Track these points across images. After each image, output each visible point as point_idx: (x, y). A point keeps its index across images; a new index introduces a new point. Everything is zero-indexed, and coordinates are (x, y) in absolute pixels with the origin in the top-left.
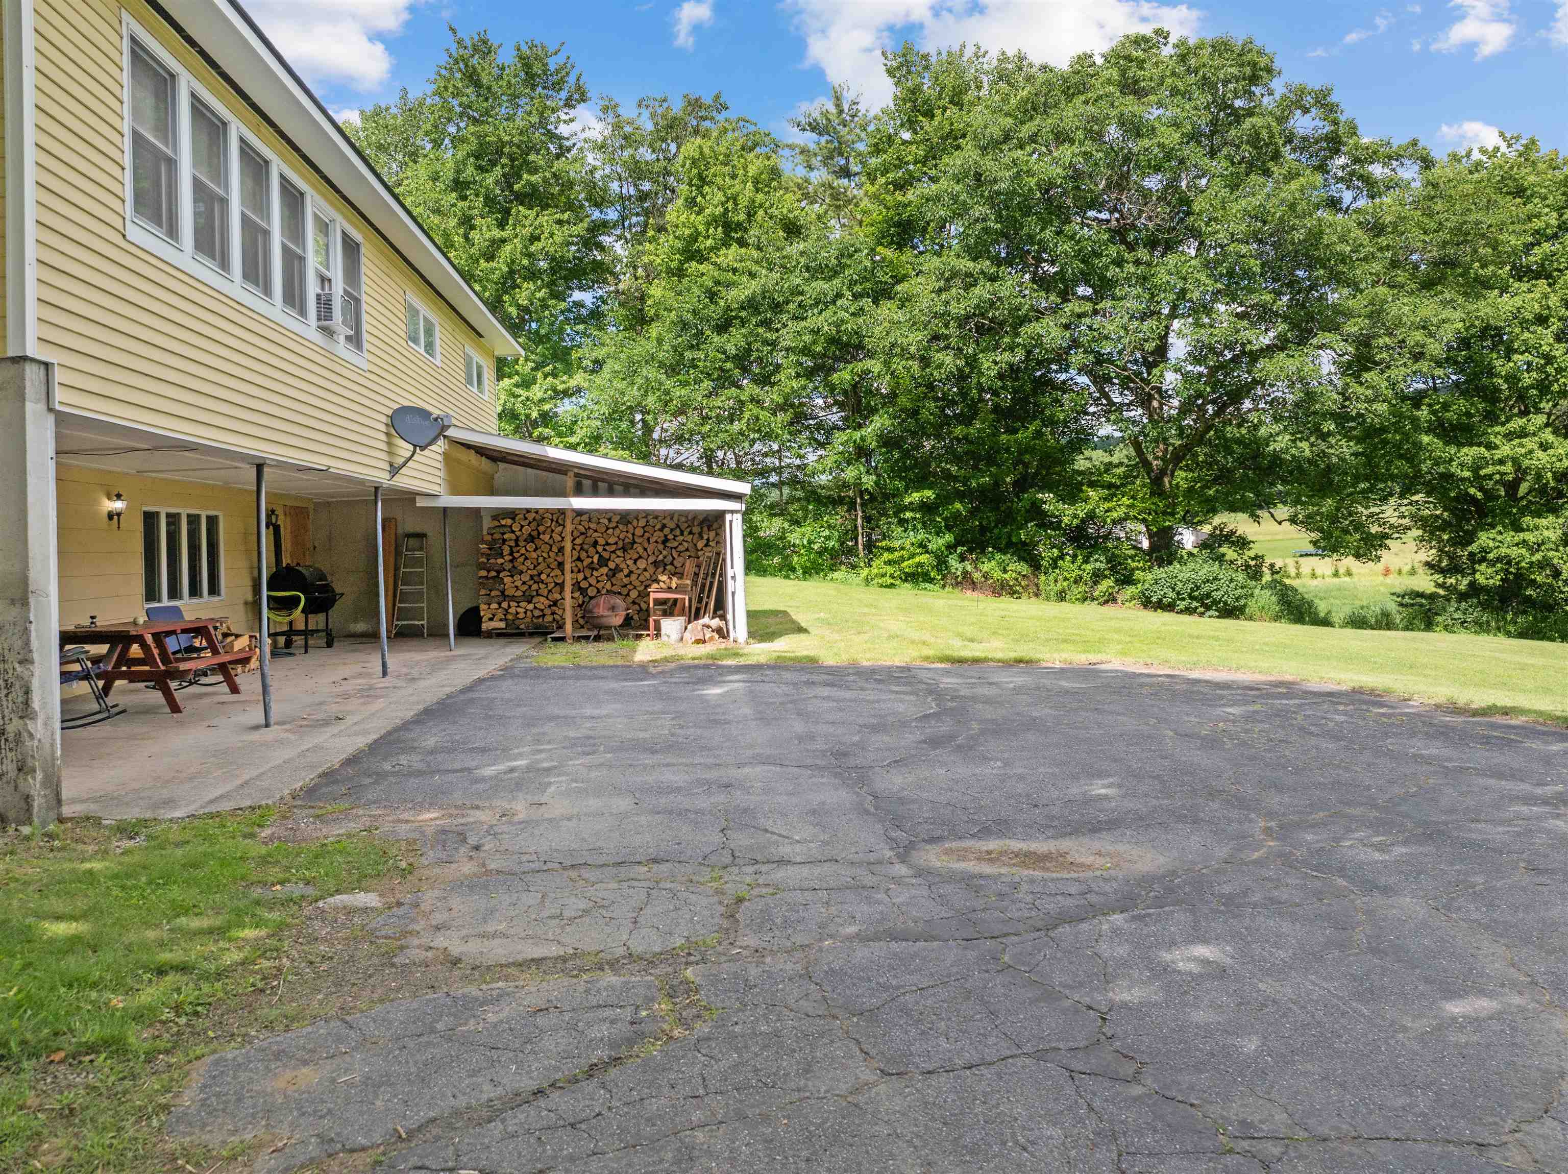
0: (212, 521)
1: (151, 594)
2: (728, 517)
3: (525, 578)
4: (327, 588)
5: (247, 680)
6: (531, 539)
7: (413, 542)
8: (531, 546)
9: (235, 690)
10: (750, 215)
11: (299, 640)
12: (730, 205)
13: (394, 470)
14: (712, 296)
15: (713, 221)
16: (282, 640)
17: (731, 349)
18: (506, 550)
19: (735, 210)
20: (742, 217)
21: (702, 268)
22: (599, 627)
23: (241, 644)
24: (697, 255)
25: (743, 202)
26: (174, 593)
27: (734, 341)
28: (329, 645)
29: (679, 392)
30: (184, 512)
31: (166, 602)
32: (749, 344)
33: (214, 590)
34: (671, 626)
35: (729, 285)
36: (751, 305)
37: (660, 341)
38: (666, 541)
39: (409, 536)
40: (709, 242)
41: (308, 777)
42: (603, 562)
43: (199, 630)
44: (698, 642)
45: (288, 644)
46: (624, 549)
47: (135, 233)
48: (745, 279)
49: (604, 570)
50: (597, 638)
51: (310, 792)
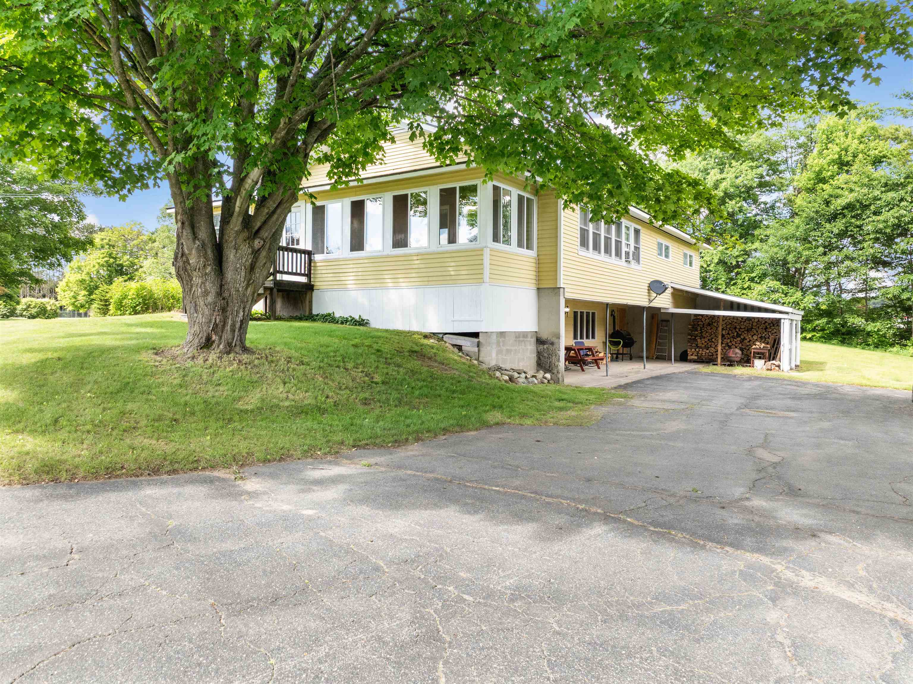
0: (593, 314)
1: (575, 337)
2: (782, 321)
3: (706, 340)
4: (631, 339)
5: (603, 367)
6: (709, 324)
7: (664, 323)
8: (709, 328)
9: (599, 368)
10: (855, 156)
11: (620, 356)
12: (843, 153)
13: (650, 301)
14: (827, 203)
15: (833, 162)
16: (615, 356)
17: (836, 231)
18: (699, 329)
19: (846, 155)
20: (850, 158)
21: (825, 187)
22: (731, 361)
23: (601, 355)
24: (824, 181)
25: (851, 150)
26: (582, 338)
27: (839, 225)
28: (631, 359)
29: (806, 253)
30: (585, 311)
31: (579, 340)
32: (846, 227)
33: (593, 337)
34: (759, 363)
35: (837, 197)
36: (850, 207)
37: (798, 227)
38: (766, 328)
39: (662, 321)
40: (829, 173)
41: (615, 385)
42: (738, 336)
43: (590, 349)
44: (768, 370)
45: (617, 358)
46: (748, 331)
47: (581, 253)
48: (847, 193)
49: (739, 339)
50: (729, 365)
51: (615, 388)
